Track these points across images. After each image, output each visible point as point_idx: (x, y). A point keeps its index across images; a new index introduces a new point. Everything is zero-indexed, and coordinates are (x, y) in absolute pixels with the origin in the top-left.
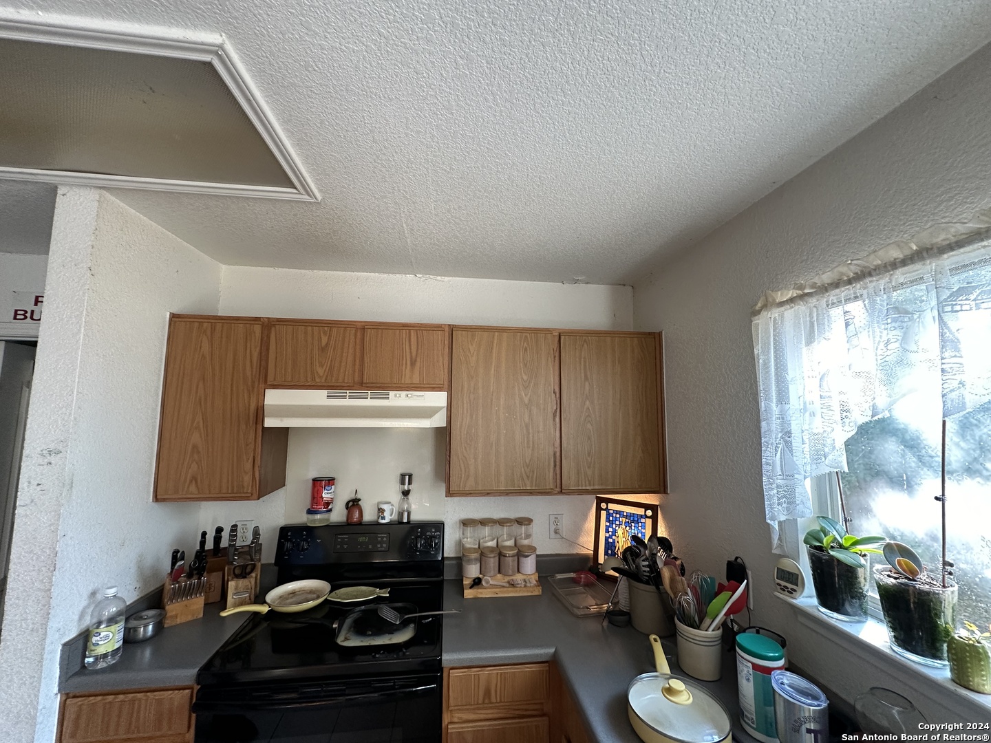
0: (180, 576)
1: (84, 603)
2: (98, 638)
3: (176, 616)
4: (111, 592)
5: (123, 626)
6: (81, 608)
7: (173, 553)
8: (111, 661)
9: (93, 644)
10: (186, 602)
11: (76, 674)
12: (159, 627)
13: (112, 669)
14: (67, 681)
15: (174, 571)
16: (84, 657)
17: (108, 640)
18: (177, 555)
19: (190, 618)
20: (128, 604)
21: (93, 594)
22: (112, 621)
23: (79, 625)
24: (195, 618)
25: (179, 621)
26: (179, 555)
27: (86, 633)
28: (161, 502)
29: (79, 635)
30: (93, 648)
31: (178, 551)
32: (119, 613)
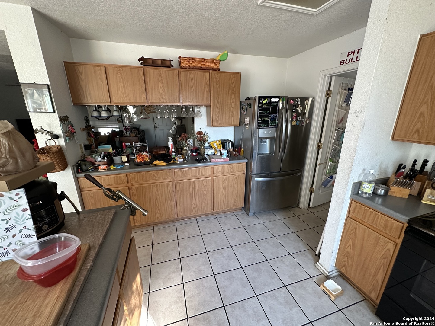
0: (400, 176)
1: (361, 172)
2: (365, 186)
3: (394, 192)
4: (372, 171)
5: (374, 186)
6: (360, 173)
7: (400, 164)
8: (367, 196)
9: (363, 187)
10: (400, 188)
11: (355, 194)
12: (386, 193)
13: (368, 199)
14: (353, 195)
15: (398, 173)
16: (359, 190)
17: (368, 188)
18: (401, 166)
19: (400, 196)
20: (377, 178)
21: (364, 170)
22: (370, 182)
23: (358, 179)
24: (403, 197)
25: (395, 195)
26: (402, 166)
27: (360, 183)
28: (395, 140)
29: (358, 182)
30: (363, 188)
31: (402, 165)
32: (373, 181)
